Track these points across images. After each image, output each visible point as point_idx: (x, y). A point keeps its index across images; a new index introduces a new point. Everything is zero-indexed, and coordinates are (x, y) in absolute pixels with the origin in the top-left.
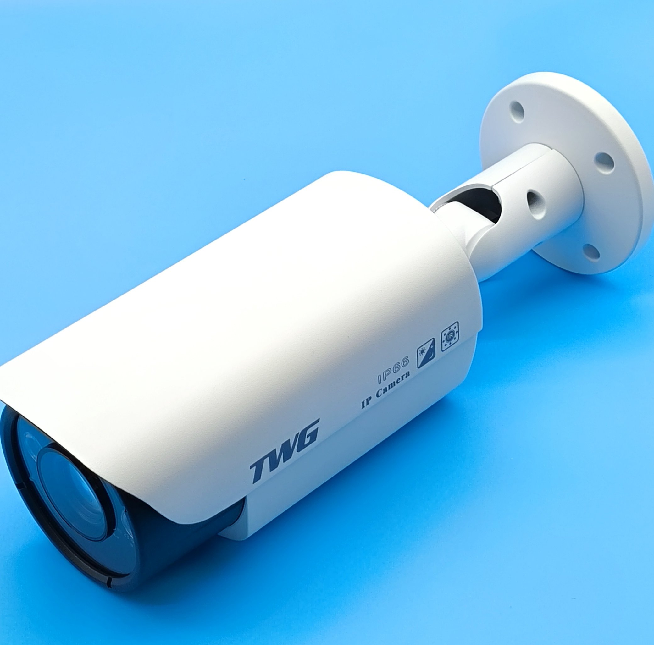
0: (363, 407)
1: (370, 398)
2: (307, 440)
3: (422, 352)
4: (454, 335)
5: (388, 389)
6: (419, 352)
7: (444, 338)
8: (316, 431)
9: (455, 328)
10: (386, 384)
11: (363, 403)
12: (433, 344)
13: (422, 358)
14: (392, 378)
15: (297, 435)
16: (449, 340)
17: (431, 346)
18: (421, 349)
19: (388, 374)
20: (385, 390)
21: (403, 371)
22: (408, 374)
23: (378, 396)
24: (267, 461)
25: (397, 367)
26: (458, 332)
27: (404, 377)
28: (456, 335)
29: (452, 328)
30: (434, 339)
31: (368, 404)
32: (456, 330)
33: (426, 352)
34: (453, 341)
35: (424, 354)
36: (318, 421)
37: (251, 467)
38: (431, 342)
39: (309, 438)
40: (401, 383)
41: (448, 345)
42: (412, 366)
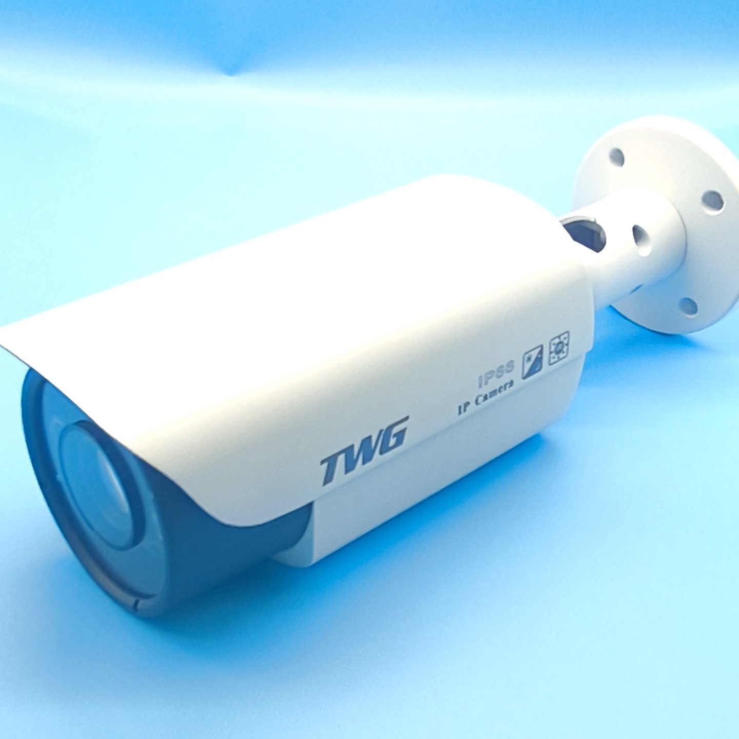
0: (460, 413)
1: (468, 403)
2: (393, 441)
3: (529, 359)
4: (563, 347)
5: (488, 396)
6: (526, 359)
7: (553, 348)
8: (403, 432)
9: (565, 338)
10: (486, 390)
11: (460, 407)
12: (541, 352)
13: (528, 366)
14: (495, 383)
15: (381, 431)
16: (558, 352)
17: (538, 355)
18: (527, 355)
19: (490, 378)
20: (486, 398)
21: (506, 378)
22: (511, 383)
23: (477, 402)
24: (342, 458)
25: (500, 371)
26: (567, 345)
27: (508, 386)
28: (565, 349)
29: (562, 338)
30: (542, 346)
31: (465, 410)
32: (565, 342)
33: (533, 359)
34: (561, 355)
35: (530, 363)
36: (407, 418)
37: (323, 462)
38: (539, 349)
39: (395, 439)
40: (504, 393)
41: (556, 359)
42: (516, 375)
